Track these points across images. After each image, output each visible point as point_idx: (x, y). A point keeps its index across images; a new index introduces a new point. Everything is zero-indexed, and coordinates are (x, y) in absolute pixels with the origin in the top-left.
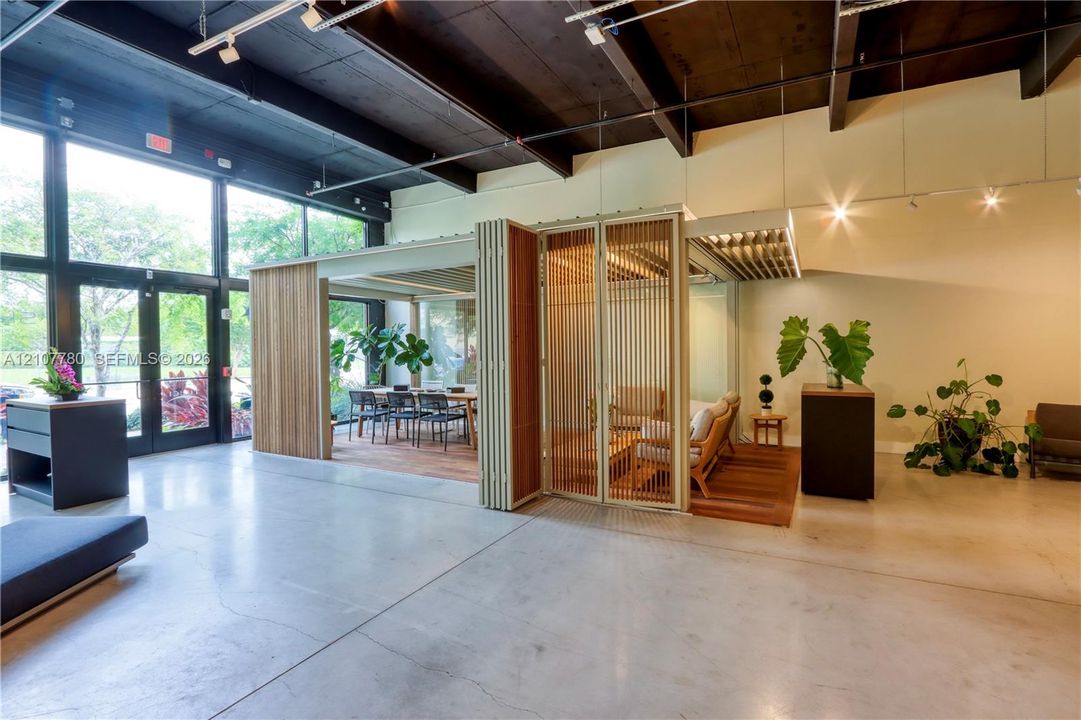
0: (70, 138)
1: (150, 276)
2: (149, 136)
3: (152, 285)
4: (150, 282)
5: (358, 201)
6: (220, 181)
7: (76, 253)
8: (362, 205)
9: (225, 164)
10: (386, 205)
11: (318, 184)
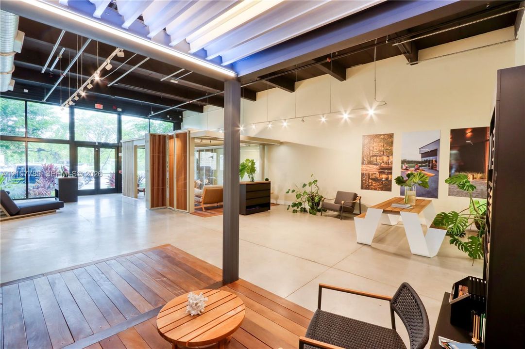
0: (75, 108)
1: (97, 144)
2: (96, 105)
3: (98, 147)
4: (97, 146)
5: (168, 117)
6: (119, 114)
7: (77, 139)
8: (170, 118)
9: (119, 110)
10: (180, 117)
11: (152, 113)
